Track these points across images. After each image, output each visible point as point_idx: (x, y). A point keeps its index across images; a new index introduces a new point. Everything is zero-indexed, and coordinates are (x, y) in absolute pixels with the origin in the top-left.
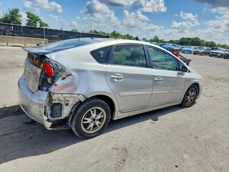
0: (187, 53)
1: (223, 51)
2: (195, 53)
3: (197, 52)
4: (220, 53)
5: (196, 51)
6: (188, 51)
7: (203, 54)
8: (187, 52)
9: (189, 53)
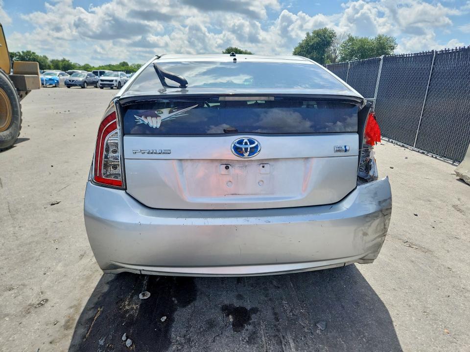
0: (51, 86)
1: (118, 76)
2: (69, 84)
3: (73, 81)
4: (116, 81)
5: (70, 81)
6: (51, 82)
7: (86, 84)
8: (50, 84)
9: (54, 85)
